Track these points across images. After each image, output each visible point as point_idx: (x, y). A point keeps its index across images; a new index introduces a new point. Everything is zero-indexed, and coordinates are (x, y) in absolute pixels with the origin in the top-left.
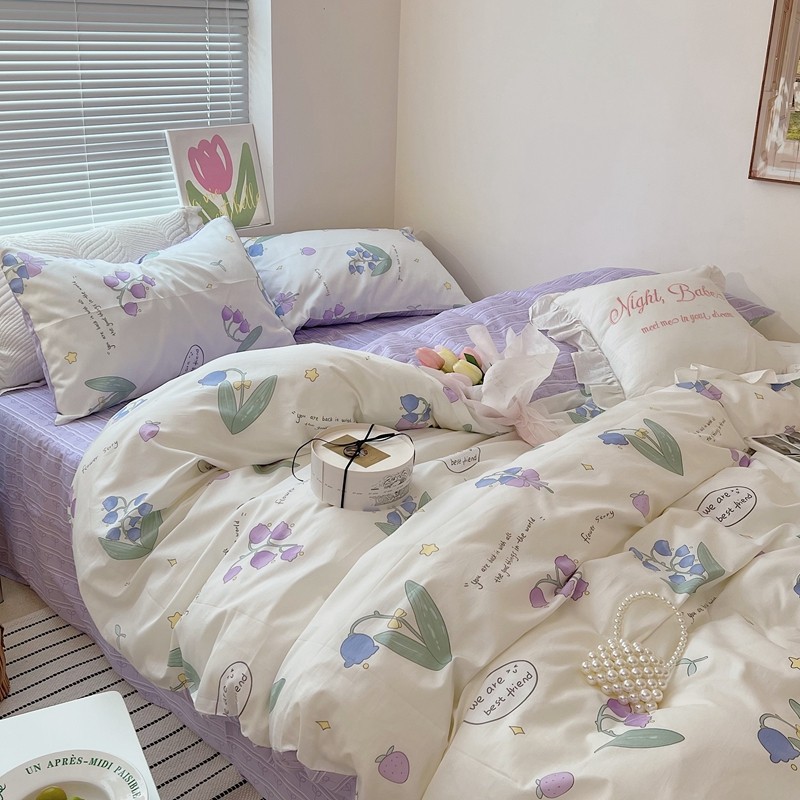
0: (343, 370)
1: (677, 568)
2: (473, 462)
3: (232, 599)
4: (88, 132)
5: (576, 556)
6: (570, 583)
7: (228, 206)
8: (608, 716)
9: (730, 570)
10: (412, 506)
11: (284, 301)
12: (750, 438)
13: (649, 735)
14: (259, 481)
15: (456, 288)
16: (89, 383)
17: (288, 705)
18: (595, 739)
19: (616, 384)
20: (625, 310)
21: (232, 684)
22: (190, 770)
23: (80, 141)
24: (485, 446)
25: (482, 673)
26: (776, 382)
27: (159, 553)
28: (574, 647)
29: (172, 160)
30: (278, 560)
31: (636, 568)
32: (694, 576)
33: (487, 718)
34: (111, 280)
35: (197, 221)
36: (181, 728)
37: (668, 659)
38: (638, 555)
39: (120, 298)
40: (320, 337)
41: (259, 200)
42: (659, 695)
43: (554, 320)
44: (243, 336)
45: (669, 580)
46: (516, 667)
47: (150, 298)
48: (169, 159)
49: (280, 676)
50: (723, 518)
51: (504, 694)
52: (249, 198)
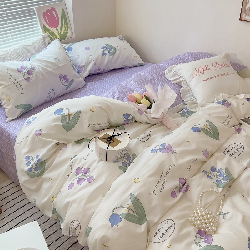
0: (104, 107)
1: (219, 177)
2: (149, 137)
3: (72, 196)
5: (186, 177)
6: (184, 187)
7: (58, 32)
8: (198, 237)
9: (236, 177)
10: (130, 158)
11: (80, 68)
12: (240, 119)
13: (213, 248)
14: (78, 148)
15: (139, 58)
16: (16, 107)
17: (93, 238)
18: (194, 247)
19: (195, 100)
20: (198, 73)
21: (74, 228)
24: (152, 130)
25: (157, 224)
26: (249, 98)
27: (46, 175)
28: (186, 212)
30: (86, 182)
31: (205, 179)
32: (225, 181)
33: (158, 241)
34: (20, 70)
35: (48, 40)
37: (216, 213)
38: (206, 173)
39: (24, 76)
40: (93, 79)
41: (69, 29)
42: (215, 229)
43: (173, 76)
44: (67, 84)
45: (216, 183)
46: (168, 222)
47: (34, 75)
48: (36, 17)
49: (90, 226)
50: (232, 155)
51: (164, 232)
52: (65, 28)
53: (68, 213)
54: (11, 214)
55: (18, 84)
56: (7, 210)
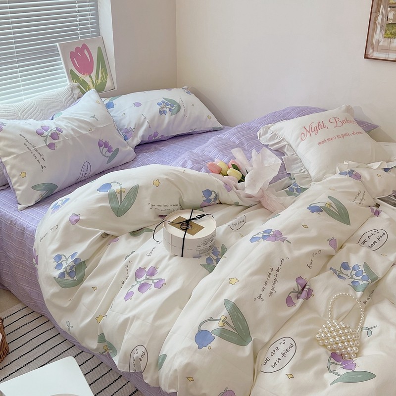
0: (173, 180)
1: (354, 276)
2: (243, 223)
3: (130, 311)
4: (17, 48)
5: (306, 276)
6: (304, 291)
7: (93, 81)
8: (333, 363)
9: (380, 276)
10: (218, 253)
11: (127, 132)
12: (376, 198)
13: (357, 375)
14: (134, 241)
15: (214, 119)
16: (33, 187)
17: (170, 369)
18: (329, 377)
19: (306, 173)
20: (308, 134)
21: (137, 357)
22: (108, 386)
23: (13, 53)
24: (248, 213)
25: (267, 345)
26: (387, 168)
27: (87, 283)
28: (311, 326)
29: (62, 59)
30: (153, 288)
31: (335, 279)
32: (365, 282)
33: (272, 370)
34: (40, 132)
35: (77, 91)
36: (101, 364)
37: (356, 327)
38: (335, 271)
39: (45, 141)
40: (147, 149)
41: (108, 77)
42: (357, 350)
43: (271, 139)
44: (109, 154)
45: (352, 284)
46: (284, 340)
47: (61, 139)
48: (60, 58)
49: (163, 353)
50: (371, 246)
51: (280, 356)
52: (103, 76)
53: (126, 337)
54: (24, 355)
55: (36, 153)
56: (17, 349)
